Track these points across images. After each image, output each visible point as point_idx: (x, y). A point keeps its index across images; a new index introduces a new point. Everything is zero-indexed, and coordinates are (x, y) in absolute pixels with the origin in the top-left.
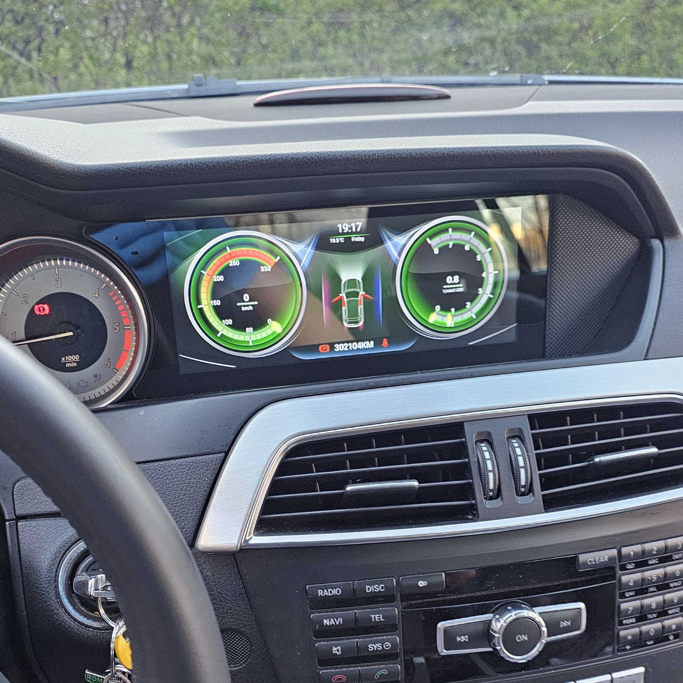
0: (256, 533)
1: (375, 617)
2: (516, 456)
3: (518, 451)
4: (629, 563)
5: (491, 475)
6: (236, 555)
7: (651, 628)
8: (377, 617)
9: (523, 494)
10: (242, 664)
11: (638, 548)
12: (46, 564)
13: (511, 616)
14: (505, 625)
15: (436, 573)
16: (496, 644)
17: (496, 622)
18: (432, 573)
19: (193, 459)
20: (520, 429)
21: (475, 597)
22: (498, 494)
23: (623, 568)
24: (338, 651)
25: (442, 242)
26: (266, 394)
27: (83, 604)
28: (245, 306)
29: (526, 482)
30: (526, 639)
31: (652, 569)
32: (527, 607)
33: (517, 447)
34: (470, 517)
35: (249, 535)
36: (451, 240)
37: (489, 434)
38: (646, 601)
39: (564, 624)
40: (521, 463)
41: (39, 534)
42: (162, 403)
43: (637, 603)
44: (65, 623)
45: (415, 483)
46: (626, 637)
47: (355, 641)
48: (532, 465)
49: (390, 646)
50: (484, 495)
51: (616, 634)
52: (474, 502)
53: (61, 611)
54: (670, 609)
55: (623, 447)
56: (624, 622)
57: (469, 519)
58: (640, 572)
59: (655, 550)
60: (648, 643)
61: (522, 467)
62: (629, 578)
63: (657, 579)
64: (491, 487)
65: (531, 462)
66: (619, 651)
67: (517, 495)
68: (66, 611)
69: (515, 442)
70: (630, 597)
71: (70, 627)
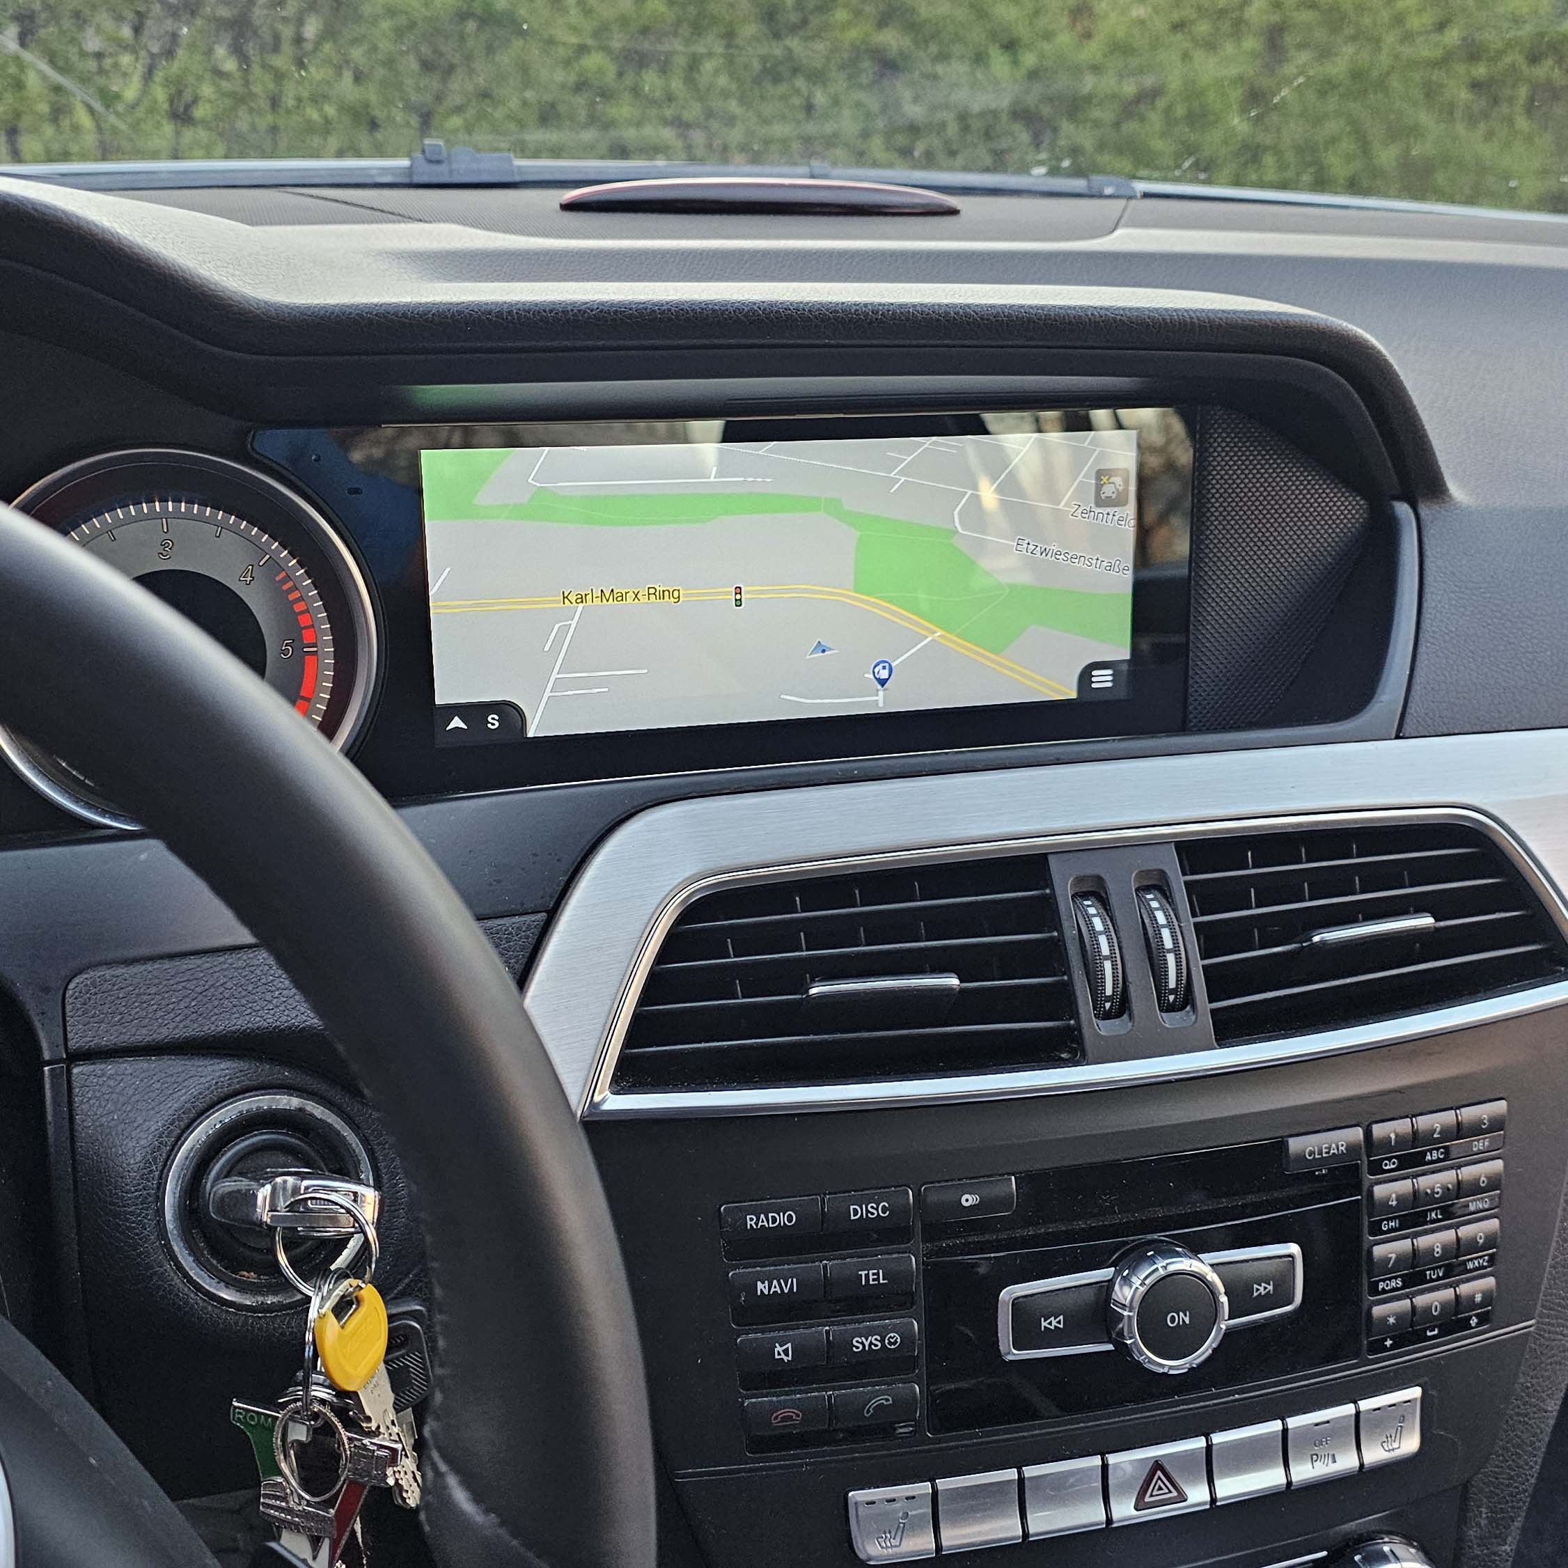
0: (617, 1087)
1: (867, 1276)
2: (1157, 928)
4: (1389, 1159)
5: (1108, 965)
7: (1434, 1299)
8: (872, 1276)
9: (1173, 1008)
11: (1403, 1126)
12: (138, 1159)
13: (1157, 1269)
14: (1142, 1289)
15: (998, 1178)
16: (1125, 1334)
17: (1121, 1287)
18: (989, 1176)
20: (1162, 874)
21: (1073, 1231)
22: (1122, 1006)
23: (1376, 1168)
24: (786, 1352)
26: (636, 789)
27: (213, 1249)
29: (1178, 980)
30: (1187, 1321)
31: (1433, 1172)
32: (1187, 1252)
33: (1157, 909)
34: (1065, 1056)
35: (603, 1091)
37: (1099, 880)
38: (1423, 1242)
39: (1261, 1289)
40: (1168, 944)
43: (1404, 1245)
44: (177, 1296)
45: (954, 981)
46: (1384, 1320)
47: (824, 1329)
48: (1189, 947)
49: (899, 1340)
50: (1095, 1008)
51: (1364, 1311)
52: (1074, 1022)
53: (169, 1267)
54: (1471, 1259)
55: (1360, 916)
56: (1380, 1287)
57: (1063, 1059)
58: (1408, 1178)
59: (1438, 1130)
60: (1429, 1334)
61: (1169, 951)
62: (1389, 1191)
63: (1443, 1192)
64: (1109, 992)
65: (1186, 939)
66: (1372, 1351)
67: (1161, 1011)
68: (179, 1267)
69: (1152, 900)
70: (1389, 1231)
71: (186, 1303)
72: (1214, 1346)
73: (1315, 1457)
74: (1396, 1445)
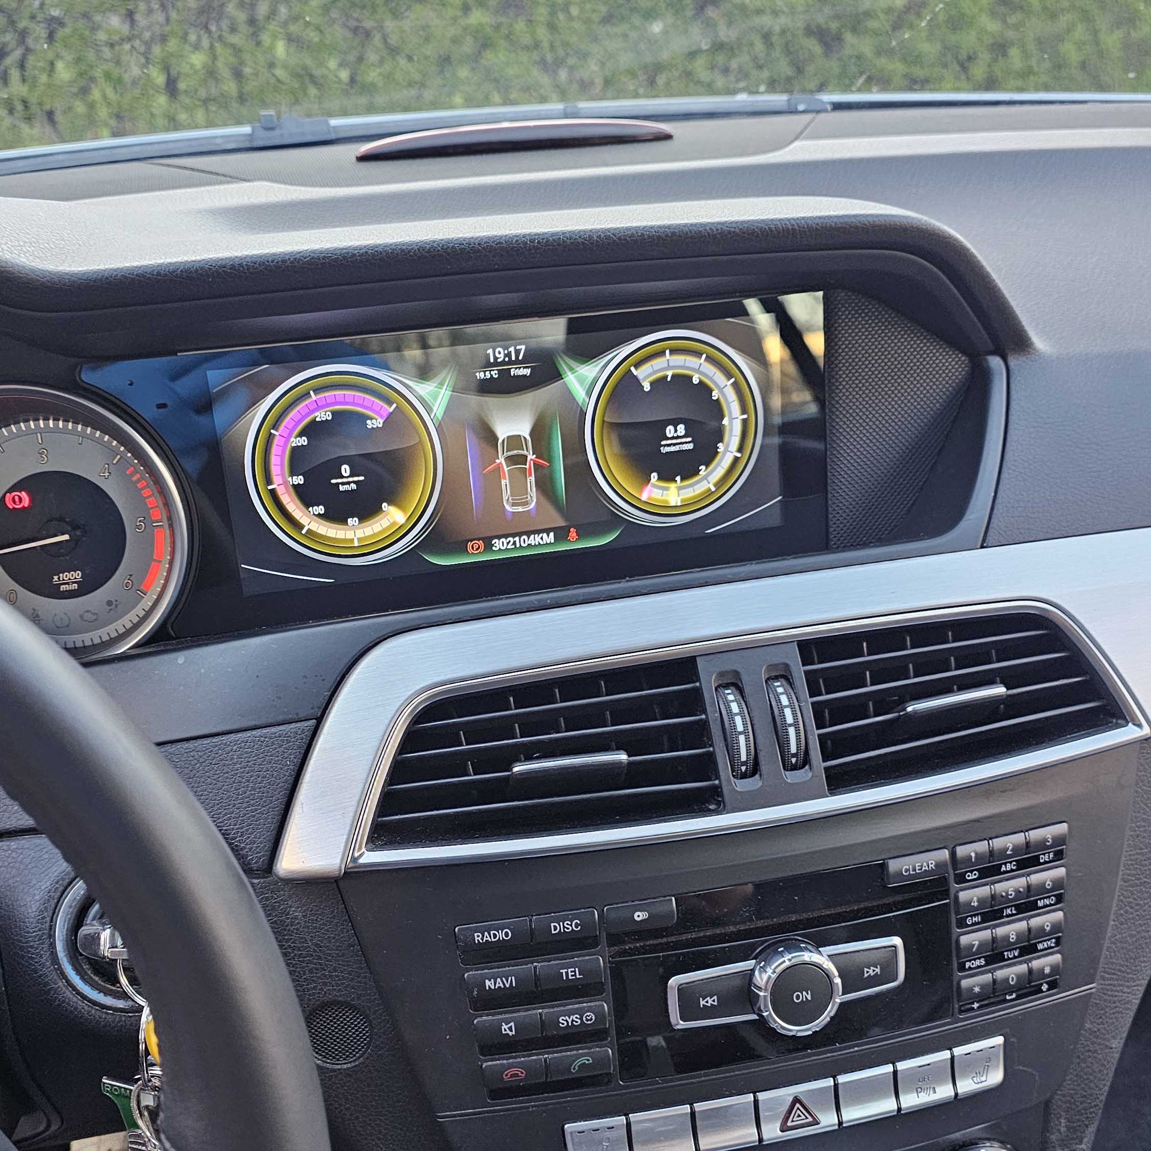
0: (371, 845)
1: (567, 973)
2: (781, 709)
3: (784, 700)
4: (971, 872)
5: (742, 738)
6: (341, 884)
7: (1011, 972)
8: (570, 973)
9: (794, 768)
10: (359, 1058)
11: (982, 847)
12: (34, 909)
13: (784, 962)
14: (774, 976)
15: (662, 899)
16: (762, 1008)
17: (760, 973)
18: (654, 898)
19: (265, 731)
20: (787, 666)
21: (726, 934)
22: (754, 769)
23: (961, 879)
24: (510, 1029)
25: (655, 372)
26: (379, 624)
27: (97, 972)
28: (343, 484)
29: (798, 747)
30: (809, 998)
31: (1007, 880)
32: (810, 947)
33: (782, 694)
34: (712, 807)
35: (360, 848)
36: (669, 367)
37: (736, 673)
38: (1000, 931)
39: (871, 972)
40: (790, 719)
41: (21, 862)
42: (212, 644)
43: (986, 935)
44: (69, 1004)
45: (623, 757)
46: (971, 989)
47: (538, 1012)
48: (807, 721)
49: (594, 1018)
50: (733, 771)
51: (955, 983)
52: (717, 782)
53: (61, 984)
54: (1041, 942)
55: (955, 687)
56: (967, 966)
57: (710, 810)
58: (988, 885)
59: (1010, 848)
60: (1008, 997)
61: (790, 725)
62: (972, 895)
63: (1016, 895)
64: (744, 758)
65: (805, 715)
66: (961, 1012)
67: (784, 769)
68: (70, 984)
69: (778, 686)
70: (973, 925)
71: (76, 1009)
72: (832, 1014)
73: (919, 1090)
74: (983, 1079)
